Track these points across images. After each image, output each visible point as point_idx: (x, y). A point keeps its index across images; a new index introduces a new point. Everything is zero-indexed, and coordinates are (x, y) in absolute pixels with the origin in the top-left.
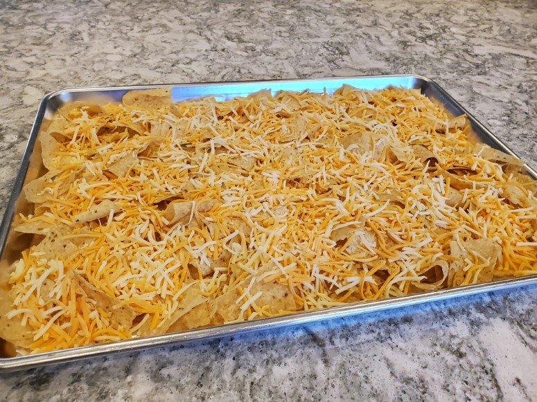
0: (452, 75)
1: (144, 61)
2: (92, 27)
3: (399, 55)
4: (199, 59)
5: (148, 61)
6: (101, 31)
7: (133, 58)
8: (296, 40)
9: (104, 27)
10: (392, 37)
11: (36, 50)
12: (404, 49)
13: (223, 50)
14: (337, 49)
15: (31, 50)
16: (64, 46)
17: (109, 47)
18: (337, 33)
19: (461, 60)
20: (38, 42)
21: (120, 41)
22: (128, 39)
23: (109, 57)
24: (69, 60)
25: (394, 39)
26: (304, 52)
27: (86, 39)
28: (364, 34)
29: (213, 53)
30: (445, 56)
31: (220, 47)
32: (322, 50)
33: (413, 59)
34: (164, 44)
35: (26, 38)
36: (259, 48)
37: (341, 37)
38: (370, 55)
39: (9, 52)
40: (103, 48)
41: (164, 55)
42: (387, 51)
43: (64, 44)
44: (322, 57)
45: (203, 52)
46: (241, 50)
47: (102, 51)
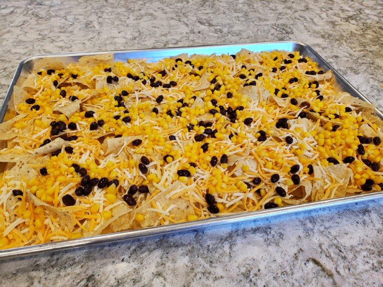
0: (375, 47)
1: (143, 43)
2: (100, 17)
3: (331, 32)
4: (183, 40)
5: (145, 43)
6: (107, 20)
7: (134, 41)
8: (251, 23)
9: (108, 17)
10: (323, 19)
11: (63, 37)
12: (333, 27)
13: (199, 32)
14: (283, 29)
15: (59, 37)
16: (82, 33)
17: (115, 33)
18: (280, 16)
19: (379, 36)
20: (63, 30)
21: (122, 28)
22: (127, 26)
23: (116, 40)
24: (88, 43)
25: (324, 20)
26: (259, 33)
27: (97, 27)
28: (300, 16)
29: (192, 35)
30: (366, 32)
31: (196, 30)
32: (273, 31)
33: (342, 36)
34: (154, 29)
35: (54, 27)
36: (225, 30)
37: (284, 20)
38: (309, 33)
39: (43, 39)
40: (110, 33)
41: (157, 38)
42: (321, 30)
43: (82, 31)
44: (273, 36)
45: (185, 34)
46: (212, 32)
47: (110, 36)
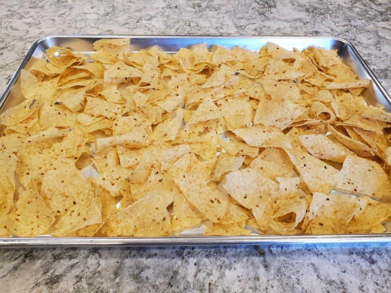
0: (361, 21)
1: (115, 19)
3: (317, 5)
4: (157, 15)
5: (118, 19)
7: (107, 17)
11: (33, 12)
13: (176, 7)
14: (266, 3)
15: (28, 13)
16: (53, 8)
17: (87, 8)
19: (368, 9)
21: (95, 3)
23: (88, 16)
24: (57, 19)
26: (240, 7)
27: (70, 2)
29: (168, 10)
30: (355, 5)
31: (173, 6)
32: (254, 5)
33: (328, 9)
34: (129, 4)
35: (25, 2)
36: (204, 4)
38: (293, 7)
39: (12, 15)
40: (83, 8)
41: (130, 13)
42: (307, 3)
43: (53, 6)
44: (254, 10)
45: (160, 9)
46: (189, 7)
47: (82, 11)
